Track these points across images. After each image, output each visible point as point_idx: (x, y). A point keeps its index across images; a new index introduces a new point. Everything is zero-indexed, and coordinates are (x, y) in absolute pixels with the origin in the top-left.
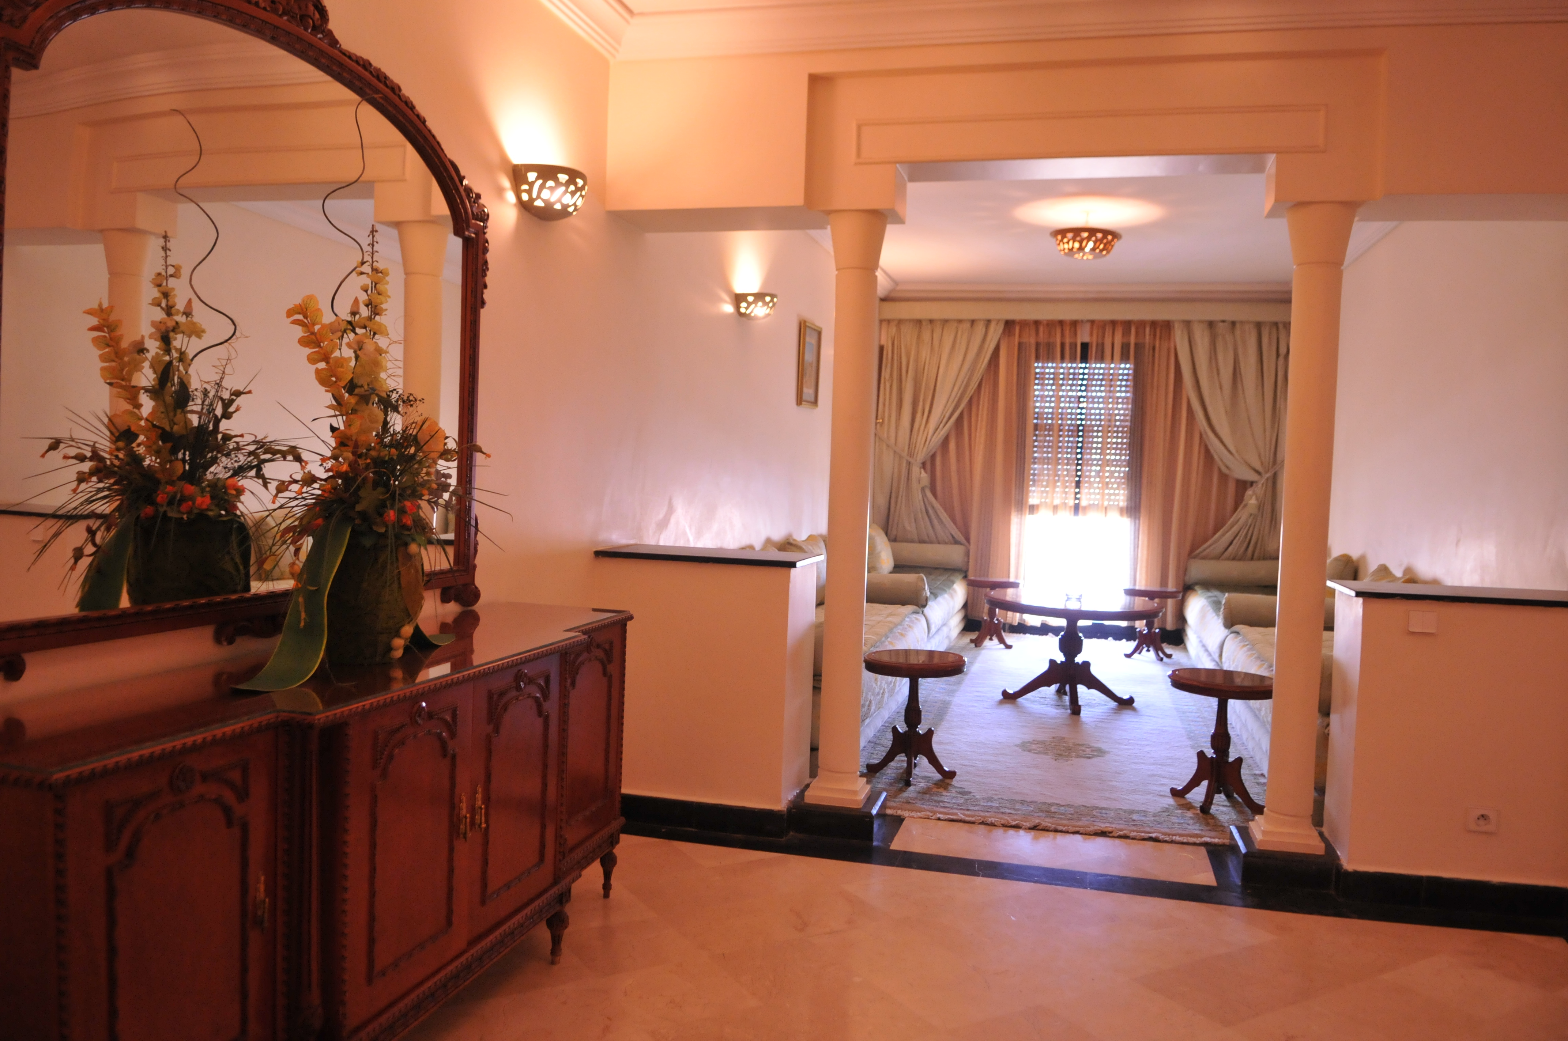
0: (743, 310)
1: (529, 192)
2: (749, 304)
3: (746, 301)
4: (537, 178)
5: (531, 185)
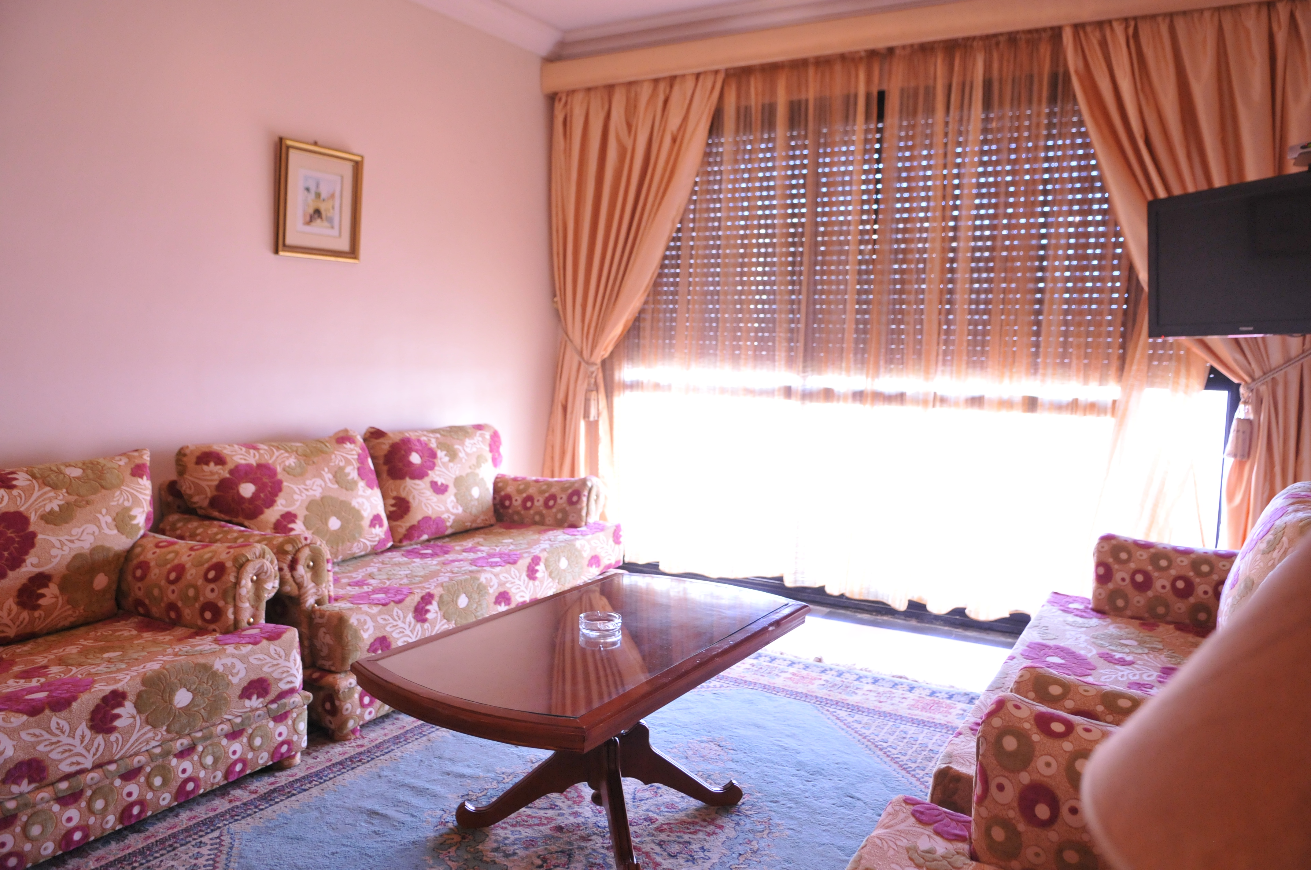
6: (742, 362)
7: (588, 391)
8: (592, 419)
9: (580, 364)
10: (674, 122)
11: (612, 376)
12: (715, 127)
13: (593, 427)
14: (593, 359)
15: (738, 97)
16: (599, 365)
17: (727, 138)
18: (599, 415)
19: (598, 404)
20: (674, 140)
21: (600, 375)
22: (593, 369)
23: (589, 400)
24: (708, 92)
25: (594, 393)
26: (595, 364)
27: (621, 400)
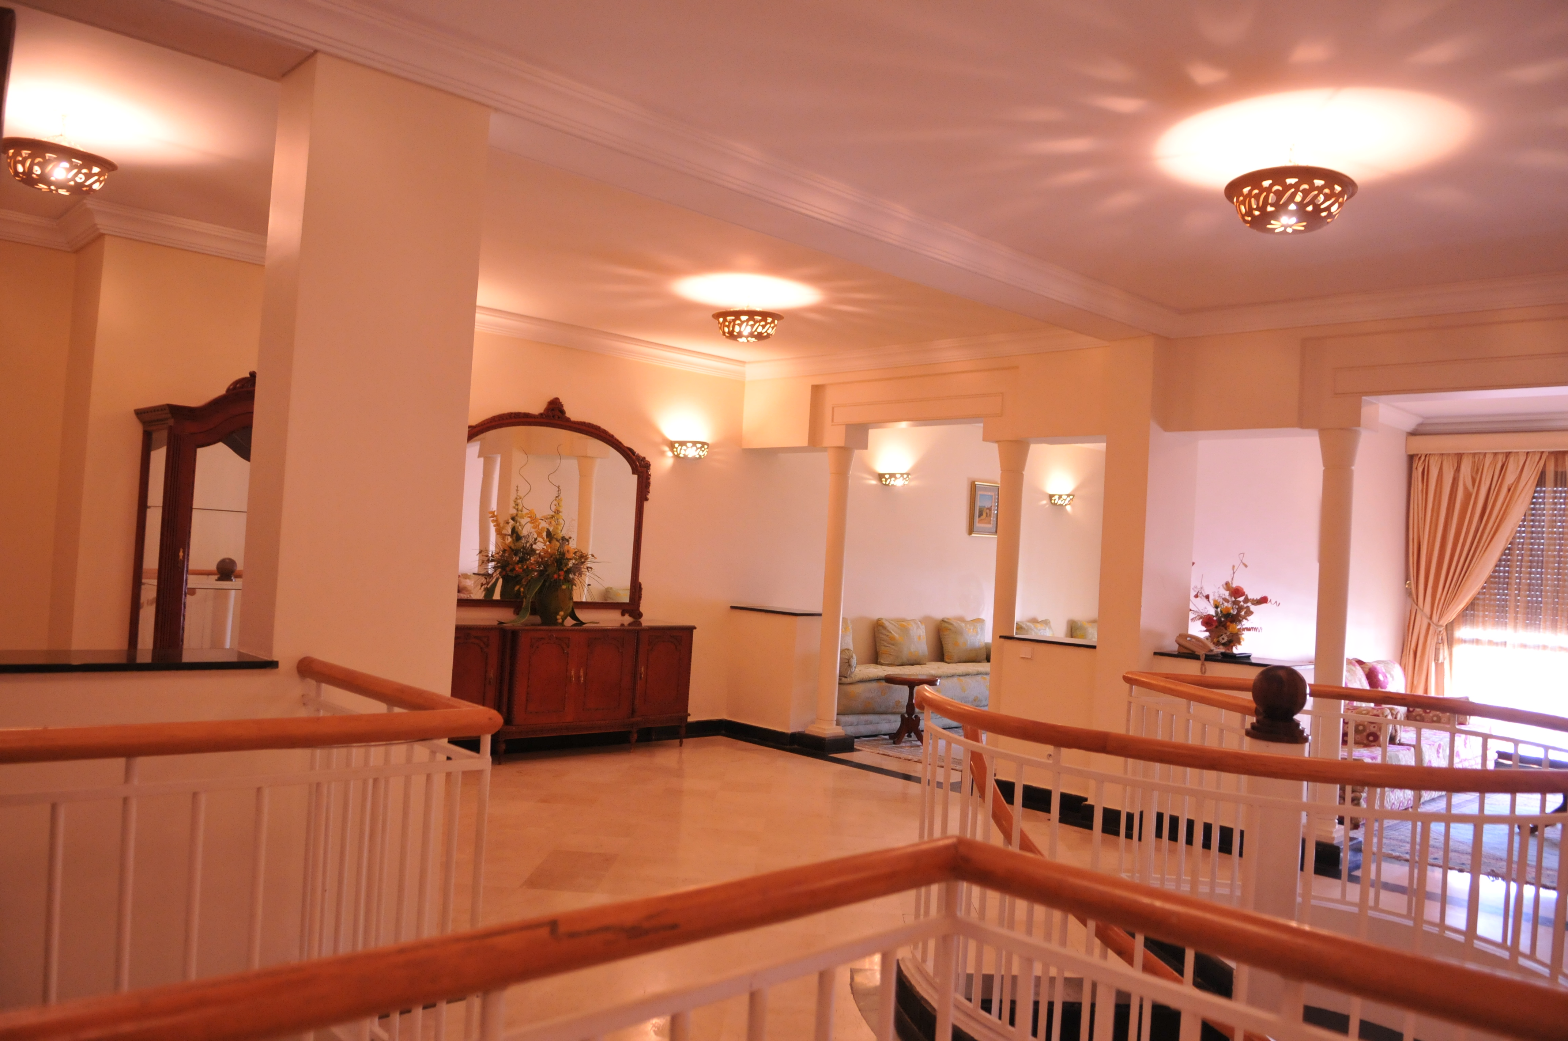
0: (884, 483)
1: (677, 451)
2: (886, 480)
3: (885, 478)
4: (679, 446)
5: (677, 448)
6: (1558, 630)
7: (1438, 643)
8: (1440, 661)
9: (1429, 625)
10: (1510, 478)
11: (1452, 634)
12: (1541, 481)
13: (1439, 667)
14: (1441, 623)
15: (1556, 465)
16: (1444, 627)
17: (1549, 488)
18: (1444, 659)
19: (1444, 653)
20: (1509, 490)
21: (1445, 634)
22: (1441, 629)
23: (1439, 649)
24: (1536, 463)
25: (1442, 645)
26: (1443, 626)
27: (1457, 649)
